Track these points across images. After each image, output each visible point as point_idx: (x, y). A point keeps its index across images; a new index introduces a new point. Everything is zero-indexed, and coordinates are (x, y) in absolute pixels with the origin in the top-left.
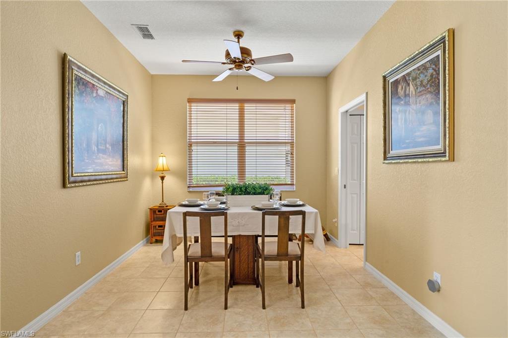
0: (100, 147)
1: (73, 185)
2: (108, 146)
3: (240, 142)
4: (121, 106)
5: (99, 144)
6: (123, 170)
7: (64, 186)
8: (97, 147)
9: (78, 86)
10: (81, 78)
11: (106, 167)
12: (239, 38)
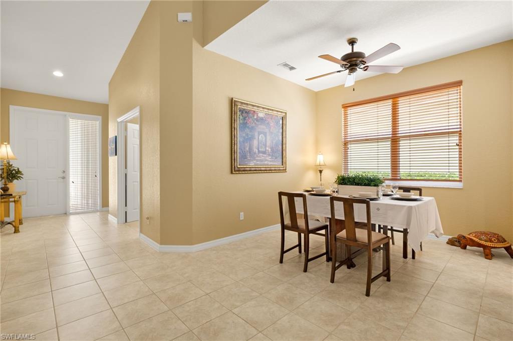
0: (260, 149)
1: (237, 172)
2: (267, 148)
3: (392, 137)
4: (279, 121)
5: (260, 147)
6: (282, 165)
7: (232, 173)
8: (258, 149)
9: (242, 114)
10: (244, 109)
11: (266, 162)
12: (353, 45)
